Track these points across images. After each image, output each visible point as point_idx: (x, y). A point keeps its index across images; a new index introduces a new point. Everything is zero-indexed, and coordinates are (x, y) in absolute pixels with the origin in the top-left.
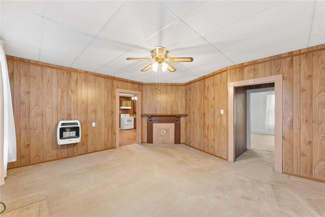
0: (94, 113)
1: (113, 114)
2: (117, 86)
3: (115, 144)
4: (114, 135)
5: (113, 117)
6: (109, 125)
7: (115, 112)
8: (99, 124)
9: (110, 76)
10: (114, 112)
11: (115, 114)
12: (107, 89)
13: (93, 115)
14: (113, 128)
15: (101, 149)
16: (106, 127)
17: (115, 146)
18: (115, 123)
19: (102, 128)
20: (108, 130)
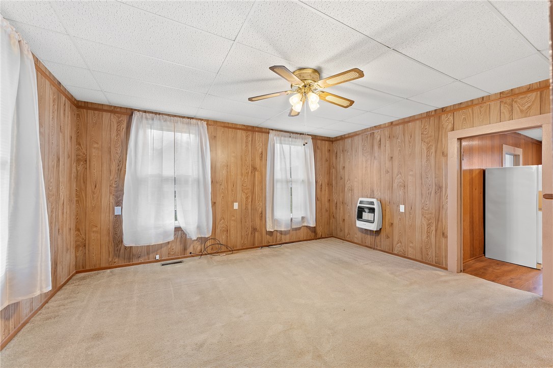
0: (402, 188)
1: (441, 191)
2: (450, 126)
3: (446, 261)
4: (443, 240)
5: (440, 198)
6: (431, 213)
7: (446, 188)
8: (410, 209)
9: (432, 112)
10: (444, 186)
11: (446, 191)
12: (426, 140)
13: (401, 192)
14: (440, 223)
15: (414, 258)
16: (425, 217)
17: (447, 265)
18: (444, 212)
19: (417, 217)
20: (429, 225)
